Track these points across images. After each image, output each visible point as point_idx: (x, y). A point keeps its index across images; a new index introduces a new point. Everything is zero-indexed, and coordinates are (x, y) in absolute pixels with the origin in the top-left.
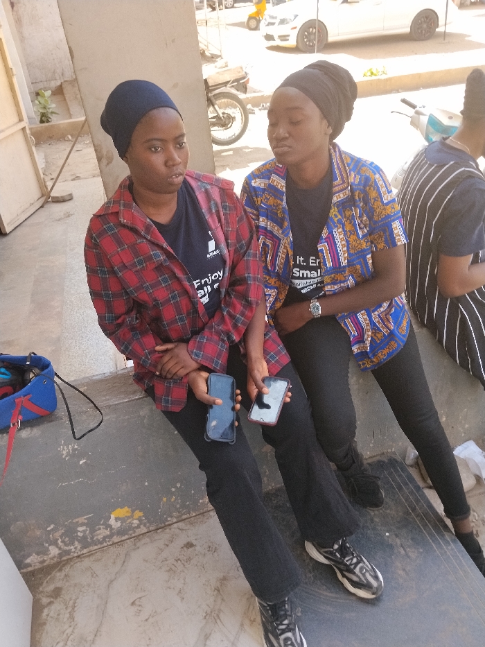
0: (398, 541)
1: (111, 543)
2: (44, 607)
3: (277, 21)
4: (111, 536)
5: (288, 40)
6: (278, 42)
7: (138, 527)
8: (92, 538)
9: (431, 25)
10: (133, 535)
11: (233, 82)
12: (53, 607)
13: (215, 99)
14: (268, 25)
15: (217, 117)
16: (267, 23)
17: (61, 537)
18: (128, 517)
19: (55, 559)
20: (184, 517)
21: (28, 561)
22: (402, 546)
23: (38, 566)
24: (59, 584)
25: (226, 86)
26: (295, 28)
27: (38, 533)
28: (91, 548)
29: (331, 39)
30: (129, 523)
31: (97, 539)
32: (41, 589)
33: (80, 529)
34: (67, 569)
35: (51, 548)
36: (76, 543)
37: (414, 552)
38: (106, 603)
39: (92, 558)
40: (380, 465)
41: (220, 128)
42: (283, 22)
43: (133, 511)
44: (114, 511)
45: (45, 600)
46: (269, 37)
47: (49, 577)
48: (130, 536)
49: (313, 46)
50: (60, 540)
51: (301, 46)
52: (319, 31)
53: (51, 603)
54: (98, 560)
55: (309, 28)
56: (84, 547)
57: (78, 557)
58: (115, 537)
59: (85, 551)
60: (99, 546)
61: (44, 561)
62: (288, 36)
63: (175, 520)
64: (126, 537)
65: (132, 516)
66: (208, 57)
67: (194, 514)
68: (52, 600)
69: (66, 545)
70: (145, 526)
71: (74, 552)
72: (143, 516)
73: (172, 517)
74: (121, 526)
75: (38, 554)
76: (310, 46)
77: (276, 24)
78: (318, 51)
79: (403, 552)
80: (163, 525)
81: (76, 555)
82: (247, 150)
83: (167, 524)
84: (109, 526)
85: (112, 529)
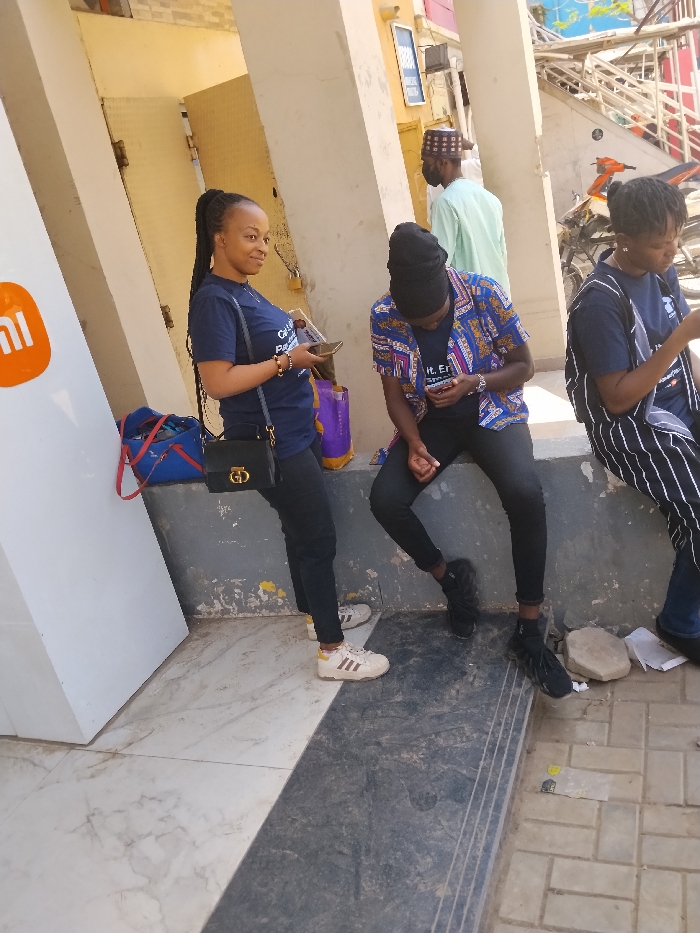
0: (475, 671)
1: (261, 615)
4: (261, 607)
7: (282, 607)
8: (246, 603)
10: (279, 614)
17: (223, 592)
18: (274, 593)
19: (219, 614)
22: (475, 676)
23: (206, 616)
27: (206, 582)
28: (246, 614)
30: (275, 600)
31: (250, 607)
33: (236, 591)
35: (215, 601)
36: (234, 604)
37: (480, 683)
43: (277, 588)
44: (262, 582)
48: (276, 614)
50: (222, 596)
56: (240, 611)
57: (235, 619)
58: (264, 610)
59: (241, 615)
60: (252, 615)
61: (210, 613)
64: (273, 614)
65: (277, 593)
69: (226, 603)
70: (288, 608)
71: (233, 613)
72: (286, 598)
74: (268, 600)
75: (206, 604)
81: (234, 616)
85: (261, 601)
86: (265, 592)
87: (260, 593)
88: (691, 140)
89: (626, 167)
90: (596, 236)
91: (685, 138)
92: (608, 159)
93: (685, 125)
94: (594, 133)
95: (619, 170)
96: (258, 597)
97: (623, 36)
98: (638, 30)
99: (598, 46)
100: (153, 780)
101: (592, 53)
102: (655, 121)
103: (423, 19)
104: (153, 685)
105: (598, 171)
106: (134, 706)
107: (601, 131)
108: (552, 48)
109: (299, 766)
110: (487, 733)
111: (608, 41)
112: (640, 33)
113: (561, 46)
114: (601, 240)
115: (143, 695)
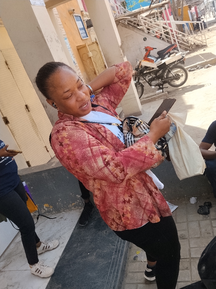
4: (46, 212)
11: (177, 62)
13: (171, 70)
15: (173, 76)
30: (50, 209)
41: (175, 80)
43: (50, 206)
44: (44, 204)
70: (54, 211)
72: (53, 208)
82: (188, 87)
83: (61, 212)
85: (45, 210)
86: (46, 207)
87: (45, 208)
88: (173, 37)
89: (154, 48)
90: (145, 72)
91: (171, 36)
92: (148, 47)
93: (170, 33)
94: (144, 39)
95: (152, 50)
96: (44, 209)
97: (146, 9)
98: (150, 7)
99: (140, 13)
100: (11, 279)
101: (139, 15)
102: (161, 33)
103: (84, 12)
104: (12, 245)
105: (146, 51)
106: (6, 253)
107: (146, 38)
108: (125, 15)
109: (56, 267)
110: (115, 246)
111: (142, 11)
112: (151, 7)
113: (128, 15)
114: (147, 73)
115: (9, 249)
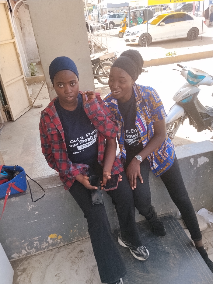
0: (172, 251)
1: (48, 250)
2: (19, 276)
3: (131, 34)
4: (48, 247)
5: (135, 41)
6: (131, 43)
7: (60, 243)
9: (196, 34)
10: (58, 246)
11: (110, 59)
12: (22, 276)
13: (103, 66)
14: (126, 36)
15: (104, 73)
16: (126, 35)
18: (56, 238)
19: (25, 256)
20: (80, 239)
21: (13, 256)
22: (173, 253)
23: (17, 258)
24: (25, 267)
25: (107, 60)
26: (138, 36)
27: (17, 243)
28: (40, 252)
29: (153, 41)
30: (56, 241)
31: (43, 247)
32: (18, 268)
33: (35, 243)
34: (29, 260)
35: (23, 250)
36: (33, 249)
37: (178, 256)
38: (45, 275)
39: (40, 256)
40: (165, 218)
42: (133, 34)
43: (58, 236)
44: (50, 235)
45: (19, 273)
46: (127, 41)
47: (21, 263)
48: (56, 247)
49: (146, 44)
50: (27, 247)
51: (140, 44)
52: (148, 37)
53: (21, 274)
54: (42, 257)
55: (144, 36)
56: (37, 251)
57: (34, 255)
58: (50, 247)
59: (37, 253)
60: (43, 251)
61: (20, 256)
62: (135, 40)
63: (76, 240)
64: (55, 247)
65: (57, 238)
66: (101, 49)
67: (84, 238)
68: (22, 273)
69: (29, 250)
70: (63, 242)
71: (33, 253)
72: (62, 238)
73: (75, 239)
74: (53, 242)
75: (17, 253)
76: (144, 44)
77: (130, 35)
78: (148, 46)
79: (173, 256)
80: (71, 242)
81: (33, 254)
83: (72, 242)
84: (47, 242)
85: (49, 243)
